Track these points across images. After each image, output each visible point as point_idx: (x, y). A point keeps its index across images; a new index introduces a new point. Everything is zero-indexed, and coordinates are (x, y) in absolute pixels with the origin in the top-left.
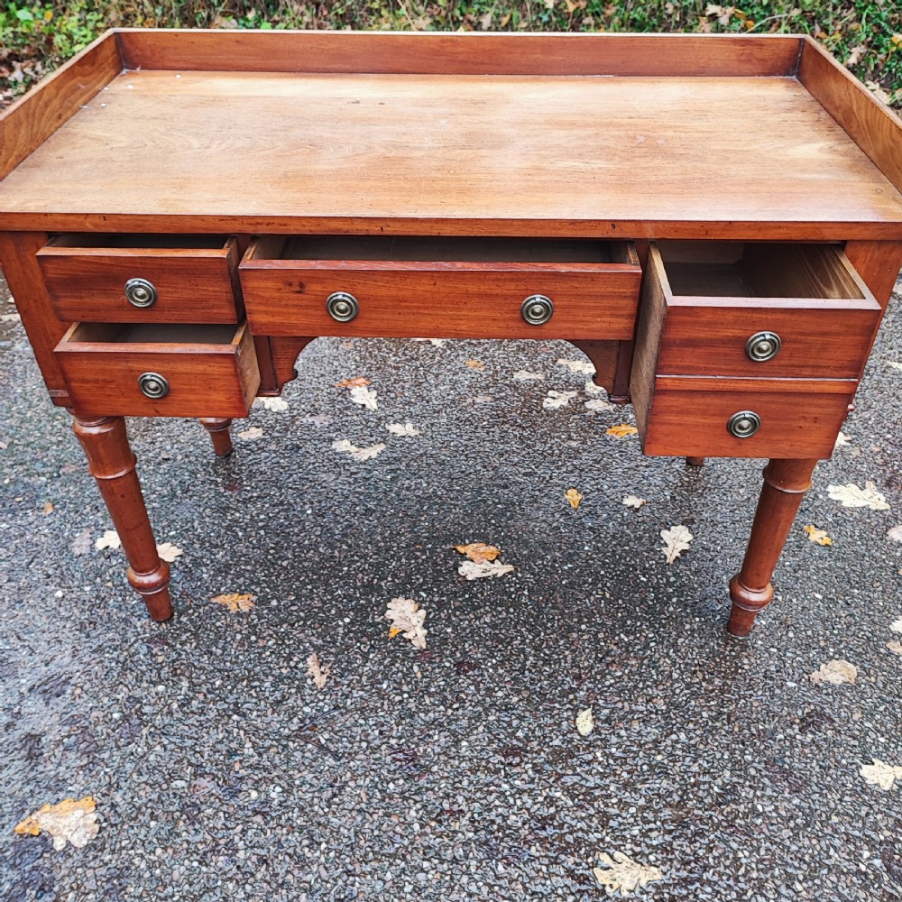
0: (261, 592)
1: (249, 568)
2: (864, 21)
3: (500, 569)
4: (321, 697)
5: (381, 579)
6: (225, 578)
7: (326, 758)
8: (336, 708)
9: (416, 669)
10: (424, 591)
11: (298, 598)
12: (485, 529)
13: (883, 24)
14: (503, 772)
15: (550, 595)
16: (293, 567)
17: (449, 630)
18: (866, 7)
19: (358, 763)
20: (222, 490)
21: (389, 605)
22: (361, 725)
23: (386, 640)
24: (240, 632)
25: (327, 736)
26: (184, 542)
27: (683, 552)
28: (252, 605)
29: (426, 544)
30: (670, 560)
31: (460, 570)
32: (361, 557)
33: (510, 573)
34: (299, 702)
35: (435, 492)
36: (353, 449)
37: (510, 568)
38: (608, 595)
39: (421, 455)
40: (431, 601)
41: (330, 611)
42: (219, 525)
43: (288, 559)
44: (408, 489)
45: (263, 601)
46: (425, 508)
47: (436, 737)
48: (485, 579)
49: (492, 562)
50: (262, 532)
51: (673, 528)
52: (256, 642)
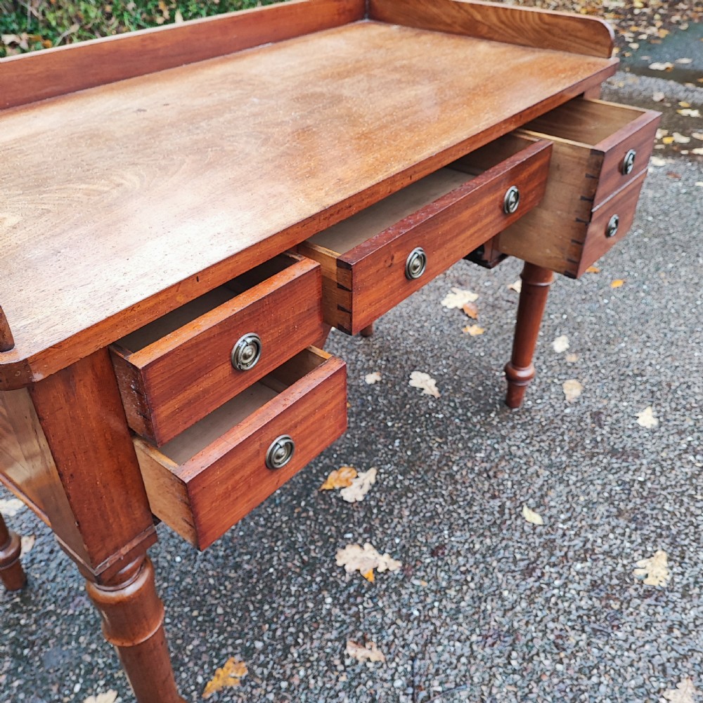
0: (235, 648)
1: (196, 642)
3: (369, 477)
4: (394, 665)
5: (307, 553)
6: (187, 671)
7: (457, 696)
8: (413, 659)
9: (417, 582)
10: (345, 532)
11: (270, 622)
16: (231, 607)
17: (397, 541)
19: (478, 674)
21: (339, 563)
22: (443, 651)
23: (372, 586)
24: (266, 692)
25: (436, 683)
26: (102, 683)
27: (438, 385)
28: (244, 664)
29: (299, 504)
30: (437, 395)
31: (347, 500)
32: (270, 553)
33: (376, 474)
34: (387, 685)
38: (439, 440)
40: (360, 535)
41: (307, 607)
43: (216, 606)
45: (248, 653)
47: (489, 607)
48: (369, 492)
49: (357, 477)
51: (411, 377)
52: (290, 685)
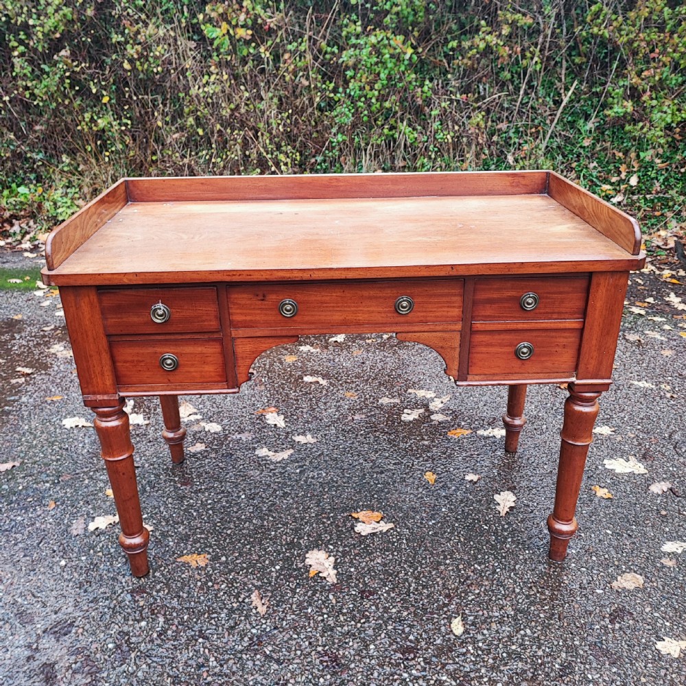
0: (213, 552)
1: (203, 536)
2: (582, 178)
3: (384, 527)
4: (264, 622)
5: (300, 538)
6: (185, 544)
7: (271, 664)
8: (276, 628)
9: (331, 597)
10: (331, 544)
11: (241, 555)
12: (371, 501)
13: (594, 180)
14: (402, 665)
15: (422, 542)
16: (235, 534)
17: (352, 570)
18: (582, 170)
19: (296, 666)
20: (179, 485)
21: (307, 555)
22: (295, 639)
23: (307, 578)
24: (200, 580)
25: (270, 648)
26: (154, 521)
27: (511, 508)
28: (207, 561)
29: (329, 513)
30: (503, 514)
31: (356, 529)
32: (284, 525)
33: (392, 529)
34: (248, 626)
35: (332, 479)
36: (271, 453)
37: (391, 525)
38: (462, 540)
39: (319, 455)
40: (337, 551)
41: (264, 562)
42: (179, 508)
43: (231, 529)
44: (313, 478)
45: (216, 558)
46: (326, 490)
47: (351, 644)
48: (374, 534)
49: (378, 522)
50: (211, 512)
51: (502, 493)
52: (213, 586)
